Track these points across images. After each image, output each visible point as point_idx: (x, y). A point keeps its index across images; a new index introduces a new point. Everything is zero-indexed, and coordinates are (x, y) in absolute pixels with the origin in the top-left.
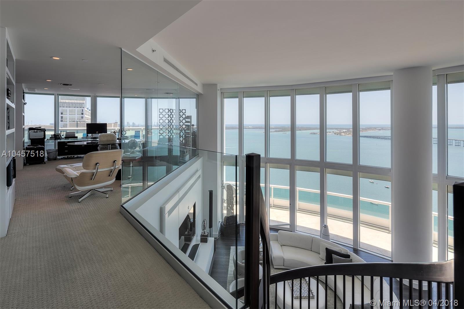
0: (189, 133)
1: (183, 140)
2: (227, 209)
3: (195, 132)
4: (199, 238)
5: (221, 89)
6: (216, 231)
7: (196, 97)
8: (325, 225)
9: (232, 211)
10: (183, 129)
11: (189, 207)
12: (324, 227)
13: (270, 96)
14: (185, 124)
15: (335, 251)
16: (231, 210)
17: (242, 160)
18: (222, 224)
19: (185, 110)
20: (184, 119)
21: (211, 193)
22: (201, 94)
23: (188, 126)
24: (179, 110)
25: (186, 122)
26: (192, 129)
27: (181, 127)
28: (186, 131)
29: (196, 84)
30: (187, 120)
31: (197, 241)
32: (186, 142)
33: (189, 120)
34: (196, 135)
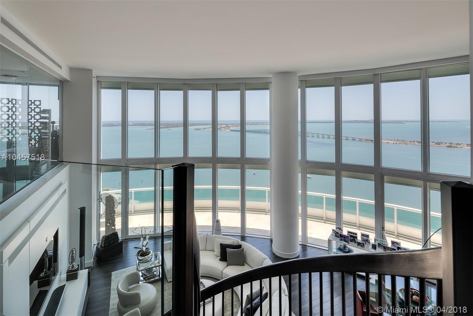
0: (46, 133)
1: (35, 144)
2: (106, 226)
3: (56, 131)
4: (64, 276)
5: (97, 76)
6: (89, 259)
7: (58, 84)
8: (217, 220)
9: (113, 227)
10: (36, 128)
11: (47, 238)
12: (216, 222)
13: (160, 90)
14: (39, 121)
15: (229, 244)
16: (111, 227)
17: (126, 163)
18: (99, 247)
19: (40, 101)
20: (38, 113)
21: (83, 210)
22: (67, 81)
23: (46, 123)
24: (29, 100)
25: (42, 118)
26: (52, 128)
27: (33, 125)
28: (42, 131)
29: (60, 67)
30: (42, 115)
31: (60, 281)
32: (42, 147)
33: (47, 115)
34: (58, 136)
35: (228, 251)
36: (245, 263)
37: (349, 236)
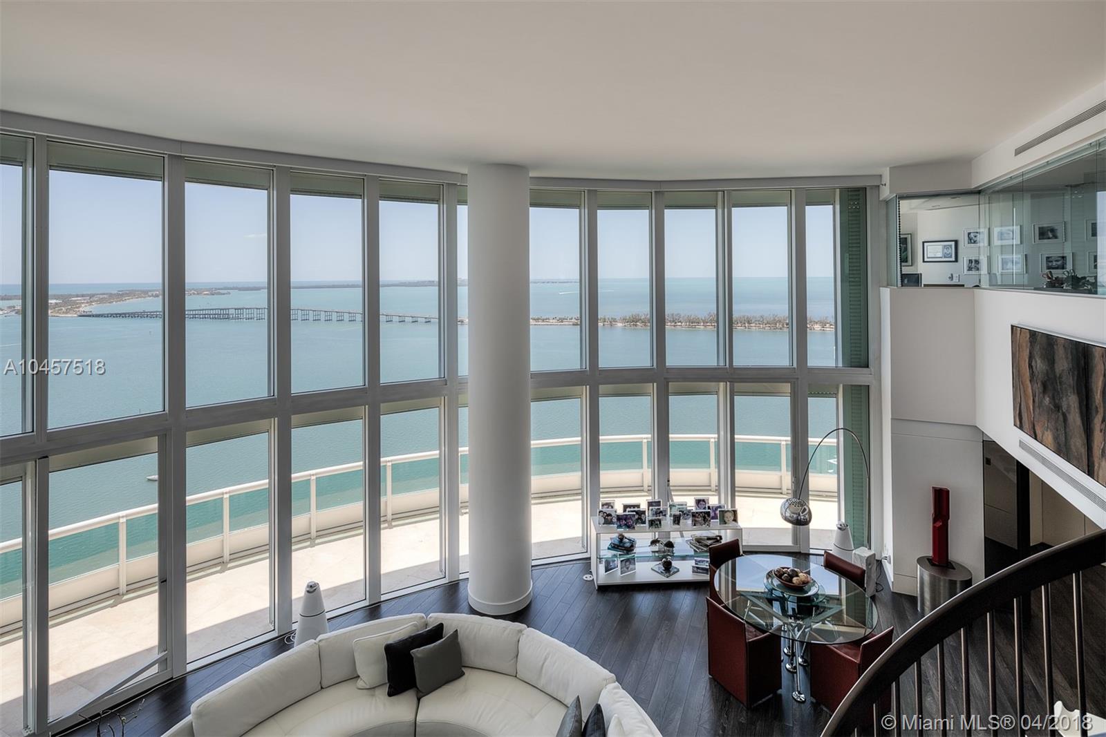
8: (310, 586)
35: (419, 655)
36: (464, 669)
37: (634, 513)
